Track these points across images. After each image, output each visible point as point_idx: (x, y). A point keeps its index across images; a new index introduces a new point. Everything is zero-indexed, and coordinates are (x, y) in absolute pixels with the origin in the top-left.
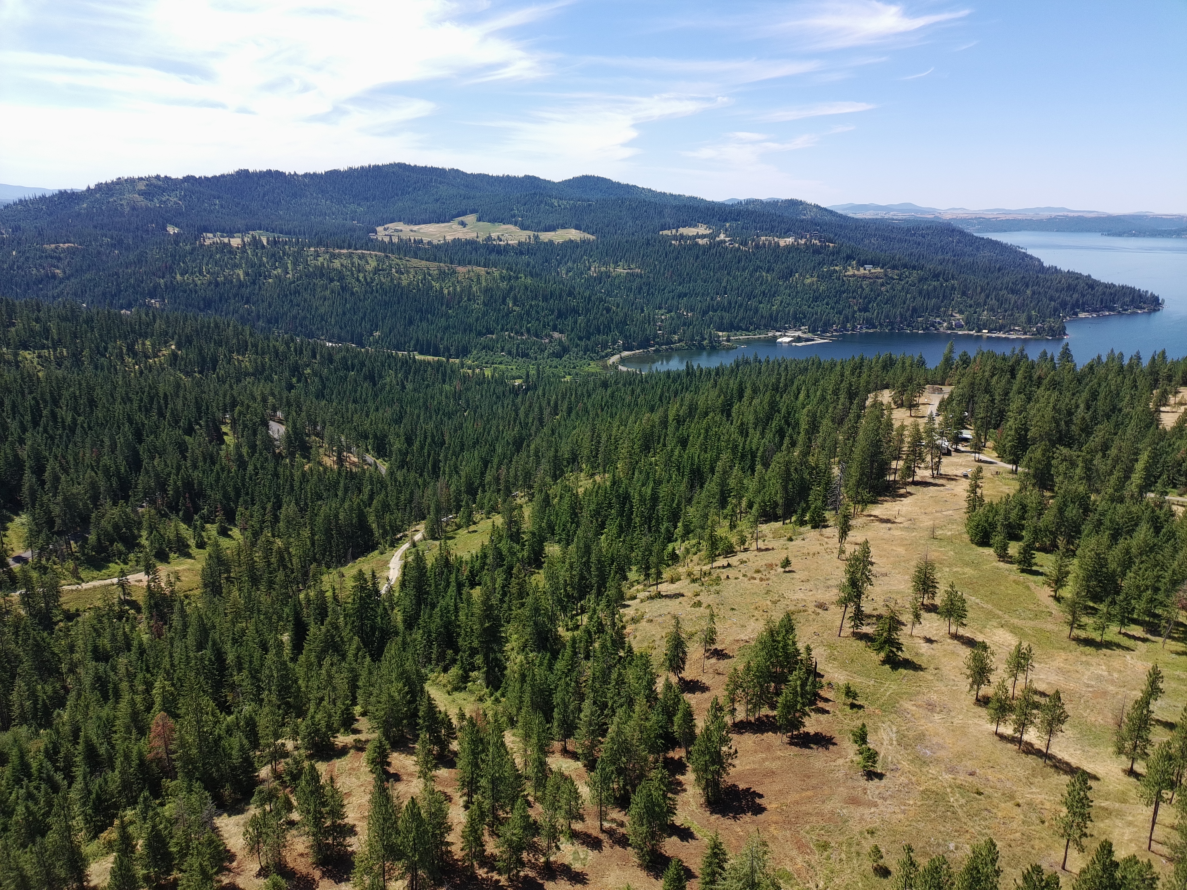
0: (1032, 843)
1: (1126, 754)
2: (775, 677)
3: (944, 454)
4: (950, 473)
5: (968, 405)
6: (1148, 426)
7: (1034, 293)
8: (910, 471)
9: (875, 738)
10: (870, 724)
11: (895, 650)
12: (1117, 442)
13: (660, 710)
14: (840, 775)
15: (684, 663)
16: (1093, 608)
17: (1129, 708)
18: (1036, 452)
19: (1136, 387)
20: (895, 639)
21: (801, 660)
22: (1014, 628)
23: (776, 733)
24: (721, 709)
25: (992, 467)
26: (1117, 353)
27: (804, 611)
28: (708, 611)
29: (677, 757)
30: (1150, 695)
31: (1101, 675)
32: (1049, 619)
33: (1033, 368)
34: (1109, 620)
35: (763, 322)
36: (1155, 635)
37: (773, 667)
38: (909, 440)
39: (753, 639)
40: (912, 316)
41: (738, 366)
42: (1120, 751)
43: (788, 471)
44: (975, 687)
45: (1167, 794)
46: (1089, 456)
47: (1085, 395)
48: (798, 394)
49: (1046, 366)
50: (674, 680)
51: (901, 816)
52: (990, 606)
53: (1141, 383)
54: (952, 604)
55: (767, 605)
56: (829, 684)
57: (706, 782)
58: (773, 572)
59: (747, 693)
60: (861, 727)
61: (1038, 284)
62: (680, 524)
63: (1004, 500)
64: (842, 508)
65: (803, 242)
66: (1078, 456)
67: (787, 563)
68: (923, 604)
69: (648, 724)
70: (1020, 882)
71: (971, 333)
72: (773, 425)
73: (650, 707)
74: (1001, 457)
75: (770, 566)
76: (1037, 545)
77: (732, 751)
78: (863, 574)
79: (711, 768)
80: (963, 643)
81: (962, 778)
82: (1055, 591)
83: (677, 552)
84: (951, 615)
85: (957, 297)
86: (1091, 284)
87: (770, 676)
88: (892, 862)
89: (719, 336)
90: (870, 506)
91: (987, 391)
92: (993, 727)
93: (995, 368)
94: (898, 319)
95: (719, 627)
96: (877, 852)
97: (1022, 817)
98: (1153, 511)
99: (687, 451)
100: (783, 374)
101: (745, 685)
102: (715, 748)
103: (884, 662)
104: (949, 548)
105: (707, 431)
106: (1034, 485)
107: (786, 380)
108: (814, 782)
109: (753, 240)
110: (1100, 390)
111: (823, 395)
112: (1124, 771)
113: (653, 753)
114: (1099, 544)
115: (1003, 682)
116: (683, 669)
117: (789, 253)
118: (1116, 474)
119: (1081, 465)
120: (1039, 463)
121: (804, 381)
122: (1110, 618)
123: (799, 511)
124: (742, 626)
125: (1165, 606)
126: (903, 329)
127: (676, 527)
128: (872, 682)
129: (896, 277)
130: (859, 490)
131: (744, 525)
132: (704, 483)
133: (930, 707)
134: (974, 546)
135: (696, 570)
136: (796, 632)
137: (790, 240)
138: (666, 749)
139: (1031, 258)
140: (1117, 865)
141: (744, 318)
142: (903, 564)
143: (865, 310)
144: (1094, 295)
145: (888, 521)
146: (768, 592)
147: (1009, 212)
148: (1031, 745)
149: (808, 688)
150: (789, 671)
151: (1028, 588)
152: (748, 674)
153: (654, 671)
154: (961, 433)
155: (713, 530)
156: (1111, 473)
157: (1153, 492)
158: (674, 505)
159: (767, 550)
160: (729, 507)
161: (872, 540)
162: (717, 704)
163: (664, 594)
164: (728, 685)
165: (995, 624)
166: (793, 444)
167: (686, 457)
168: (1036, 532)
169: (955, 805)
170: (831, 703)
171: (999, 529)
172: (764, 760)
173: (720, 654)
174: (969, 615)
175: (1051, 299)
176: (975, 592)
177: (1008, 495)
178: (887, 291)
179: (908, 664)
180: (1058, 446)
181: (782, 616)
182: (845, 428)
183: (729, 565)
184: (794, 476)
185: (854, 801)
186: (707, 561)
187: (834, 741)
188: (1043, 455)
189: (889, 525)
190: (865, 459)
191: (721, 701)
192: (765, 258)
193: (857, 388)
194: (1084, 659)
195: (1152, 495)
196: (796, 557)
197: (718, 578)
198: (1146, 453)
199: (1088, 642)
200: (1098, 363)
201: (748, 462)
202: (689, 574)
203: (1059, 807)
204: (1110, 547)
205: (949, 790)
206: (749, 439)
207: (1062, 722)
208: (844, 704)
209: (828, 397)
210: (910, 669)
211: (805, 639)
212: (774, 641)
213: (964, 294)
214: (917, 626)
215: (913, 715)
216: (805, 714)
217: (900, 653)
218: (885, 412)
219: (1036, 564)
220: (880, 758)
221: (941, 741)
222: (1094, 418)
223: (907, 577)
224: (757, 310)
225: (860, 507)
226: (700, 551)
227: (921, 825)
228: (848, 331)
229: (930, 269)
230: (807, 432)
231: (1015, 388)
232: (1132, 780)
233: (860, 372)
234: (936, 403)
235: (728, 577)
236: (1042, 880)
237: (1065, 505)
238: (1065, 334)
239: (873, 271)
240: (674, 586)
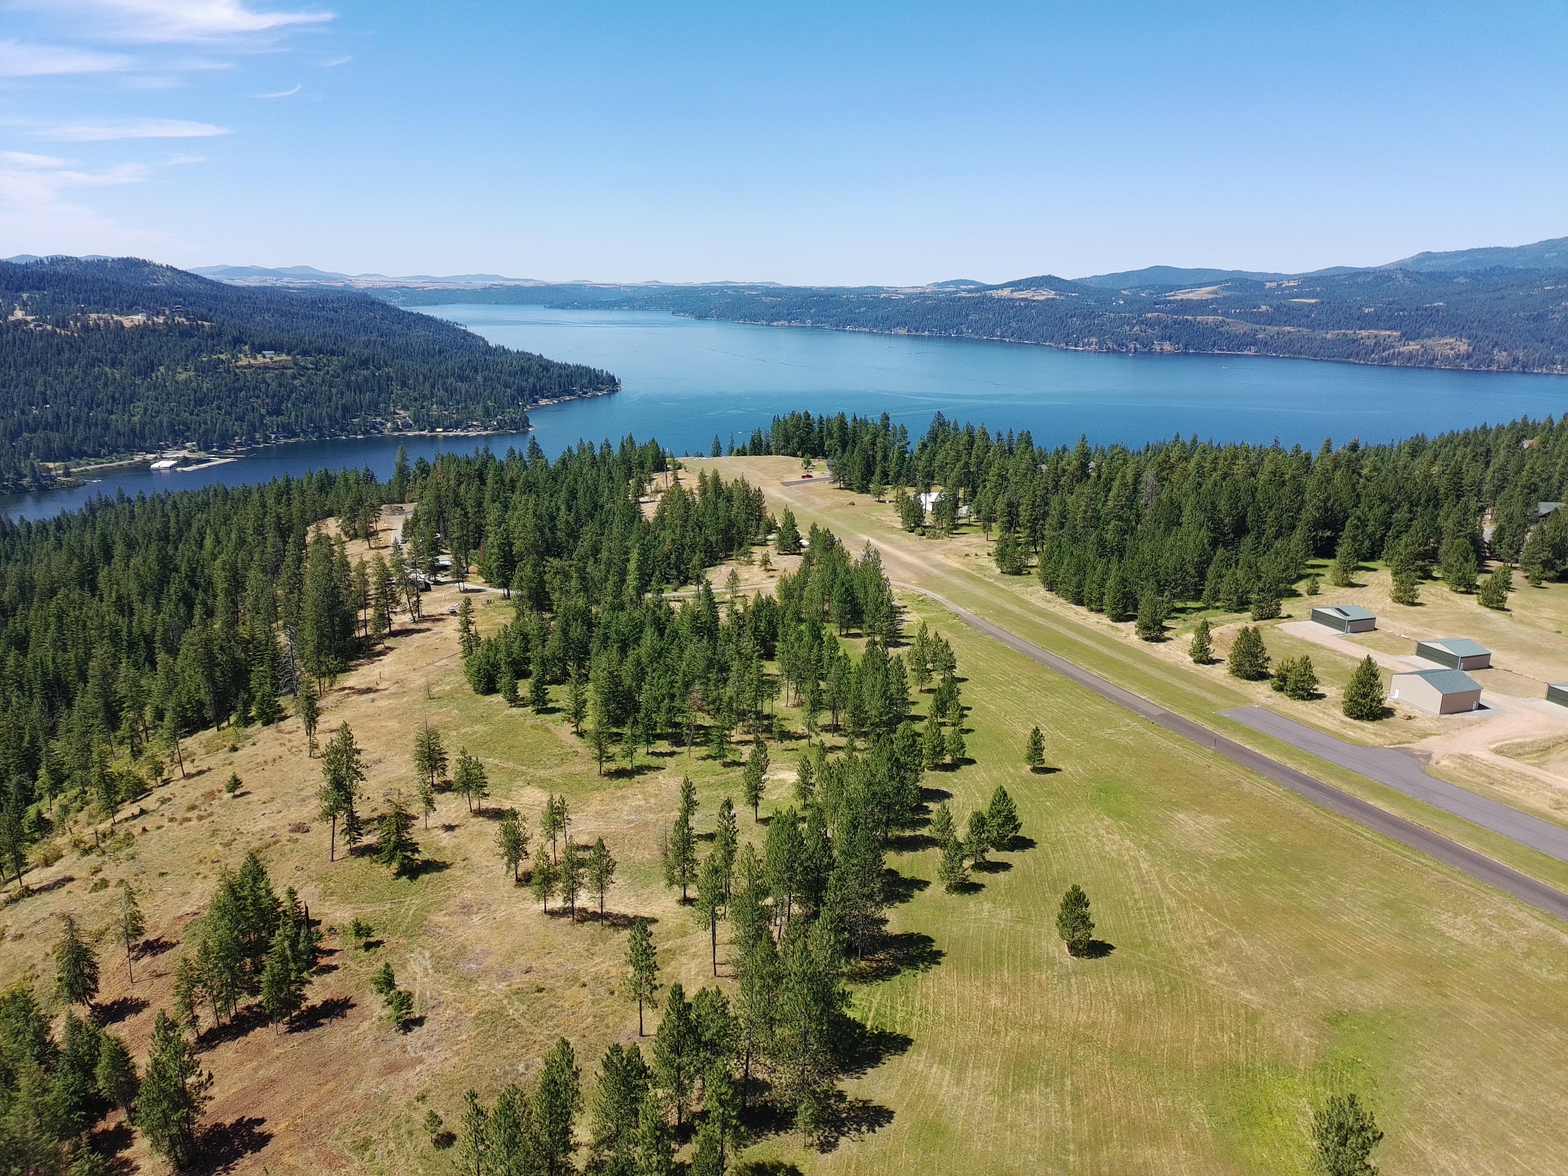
0: (606, 1021)
1: (678, 883)
2: (250, 949)
3: (422, 590)
4: (434, 613)
5: (438, 521)
6: (632, 521)
7: (485, 379)
8: (383, 620)
9: (405, 975)
10: (396, 961)
11: (409, 854)
12: (606, 544)
13: (67, 1067)
14: (368, 1043)
15: (95, 981)
16: (617, 734)
17: (671, 833)
18: (526, 570)
19: (611, 478)
20: (407, 840)
21: (284, 912)
22: (542, 781)
23: (266, 1025)
24: (174, 1025)
25: (481, 596)
26: (586, 443)
27: (275, 843)
28: (122, 890)
29: (112, 1126)
30: (687, 812)
31: (639, 806)
32: (577, 759)
33: (503, 470)
34: (635, 742)
35: (122, 441)
36: (679, 746)
37: (244, 936)
38: (375, 579)
39: (204, 908)
40: (344, 417)
41: (92, 511)
42: (671, 882)
43: (210, 654)
44: (513, 865)
45: (720, 910)
46: (581, 564)
47: (564, 495)
48: (202, 541)
49: (516, 466)
50: (82, 1012)
51: (455, 1060)
52: (511, 764)
53: (617, 474)
54: (468, 774)
55: (217, 852)
56: (331, 929)
57: (171, 1140)
58: (216, 802)
59: (211, 987)
60: (383, 968)
61: (487, 368)
62: (42, 772)
63: (502, 633)
64: (302, 688)
65: (161, 320)
66: (571, 566)
67: (236, 783)
68: (433, 785)
69: (48, 1098)
70: (601, 1073)
71: (423, 433)
72: (172, 591)
73: (46, 1070)
74: (488, 581)
75: (211, 795)
76: (548, 677)
77: (204, 1078)
78: (348, 768)
79: (175, 1117)
80: (490, 818)
81: (519, 980)
82: (577, 726)
83: (47, 816)
84: (469, 788)
85: (396, 389)
86: (546, 366)
87: (242, 950)
88: (454, 1124)
89: (50, 470)
90: (340, 677)
91: (457, 504)
92: (541, 906)
93: (460, 475)
94: (327, 423)
95: (145, 907)
96: (434, 1119)
97: (590, 997)
98: (654, 613)
99: (30, 656)
100: (172, 515)
101: (205, 977)
102: (175, 1085)
103: (398, 875)
104: (451, 706)
105: (60, 618)
106: (531, 609)
107: (178, 522)
108: (334, 1067)
109: (77, 319)
110: (578, 487)
111: (240, 538)
112: (679, 901)
113: (68, 1138)
114: (610, 661)
115: (542, 848)
116: (96, 990)
117: (142, 337)
118: (612, 579)
119: (575, 575)
120: (532, 581)
121: (207, 521)
122: (635, 740)
123: (240, 707)
124: (184, 894)
125: (683, 712)
126: (335, 435)
127: (35, 778)
128: (388, 906)
129: (311, 366)
130: (322, 658)
131: (155, 747)
132: (72, 699)
133: (465, 910)
134: (479, 696)
135: (88, 834)
136: (270, 875)
137: (139, 318)
138: (91, 1121)
139: (474, 336)
140: (690, 1005)
141: (87, 438)
142: (399, 741)
143: (278, 412)
144: (550, 378)
145: (368, 691)
146: (214, 833)
147: (436, 280)
148: (584, 910)
149: (301, 946)
150: (269, 933)
151: (548, 730)
152: (208, 959)
153: (43, 1012)
154: (438, 560)
155: (103, 764)
156: (606, 579)
157: (649, 591)
158: (25, 744)
159: (201, 773)
160: (125, 725)
161: (352, 720)
162: (166, 1020)
163: (36, 887)
164: (178, 987)
165: (520, 783)
166: (210, 613)
167: (30, 665)
168: (544, 662)
169: (515, 1017)
170: (337, 954)
171: (503, 669)
172: (256, 1070)
173: (155, 947)
174: (490, 781)
175: (506, 385)
176: (492, 752)
177: (506, 626)
178: (303, 386)
179: (431, 866)
180: (547, 558)
181: (243, 860)
182: (284, 577)
183: (143, 812)
184: (221, 658)
185: (393, 1068)
186: (103, 815)
187: (351, 1002)
188: (534, 571)
189: (371, 696)
190: (321, 615)
191: (171, 1015)
192: (105, 345)
193: (290, 521)
194: (619, 793)
195: (649, 595)
196: (246, 771)
197: (129, 836)
198: (636, 551)
199: (620, 773)
200: (570, 456)
201: (143, 653)
202: (76, 844)
203: (625, 969)
204: (621, 662)
205: (505, 1002)
206: (136, 618)
207: (610, 872)
208: (356, 948)
209: (250, 539)
210: (432, 871)
211: (285, 881)
212: (238, 899)
213: (404, 384)
214: (432, 814)
215: (447, 928)
216: (303, 983)
217: (417, 856)
218: (335, 547)
219: (551, 700)
220: (416, 1000)
221: (486, 946)
222: (577, 520)
223: (407, 757)
224: (107, 426)
225: (327, 680)
226: (87, 803)
227: (481, 1060)
228: (258, 443)
229: (354, 355)
230: (227, 592)
231: (488, 496)
232: (688, 908)
233: (289, 499)
234: (400, 528)
235: (144, 830)
236: (623, 1059)
237: (568, 625)
238: (529, 426)
239: (276, 358)
240: (52, 870)
